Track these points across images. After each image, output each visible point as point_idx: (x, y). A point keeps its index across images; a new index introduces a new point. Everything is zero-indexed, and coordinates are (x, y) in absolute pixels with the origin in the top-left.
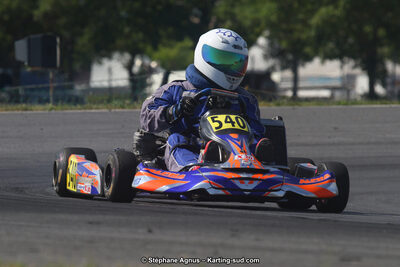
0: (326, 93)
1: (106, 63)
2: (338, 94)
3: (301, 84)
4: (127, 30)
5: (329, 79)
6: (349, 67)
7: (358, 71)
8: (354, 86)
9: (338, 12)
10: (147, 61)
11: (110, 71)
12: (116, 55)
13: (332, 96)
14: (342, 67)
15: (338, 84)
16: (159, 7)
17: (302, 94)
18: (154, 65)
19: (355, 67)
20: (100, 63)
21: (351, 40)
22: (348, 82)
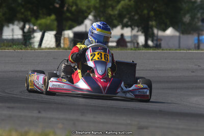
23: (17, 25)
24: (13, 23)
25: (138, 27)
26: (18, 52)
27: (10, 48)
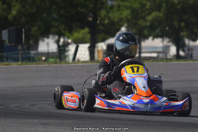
0: (155, 55)
1: (46, 40)
2: (161, 55)
3: (143, 50)
4: (56, 24)
5: (156, 48)
6: (166, 41)
7: (170, 44)
8: (169, 51)
9: (161, 15)
10: (66, 39)
11: (48, 44)
12: (51, 36)
13: (158, 56)
14: (163, 42)
15: (161, 50)
16: (72, 13)
17: (143, 55)
18: (70, 41)
19: (169, 42)
20: (43, 40)
21: (167, 28)
22: (166, 49)
23: (52, 39)
24: (48, 37)
25: (169, 37)
26: (53, 66)
27: (45, 63)
